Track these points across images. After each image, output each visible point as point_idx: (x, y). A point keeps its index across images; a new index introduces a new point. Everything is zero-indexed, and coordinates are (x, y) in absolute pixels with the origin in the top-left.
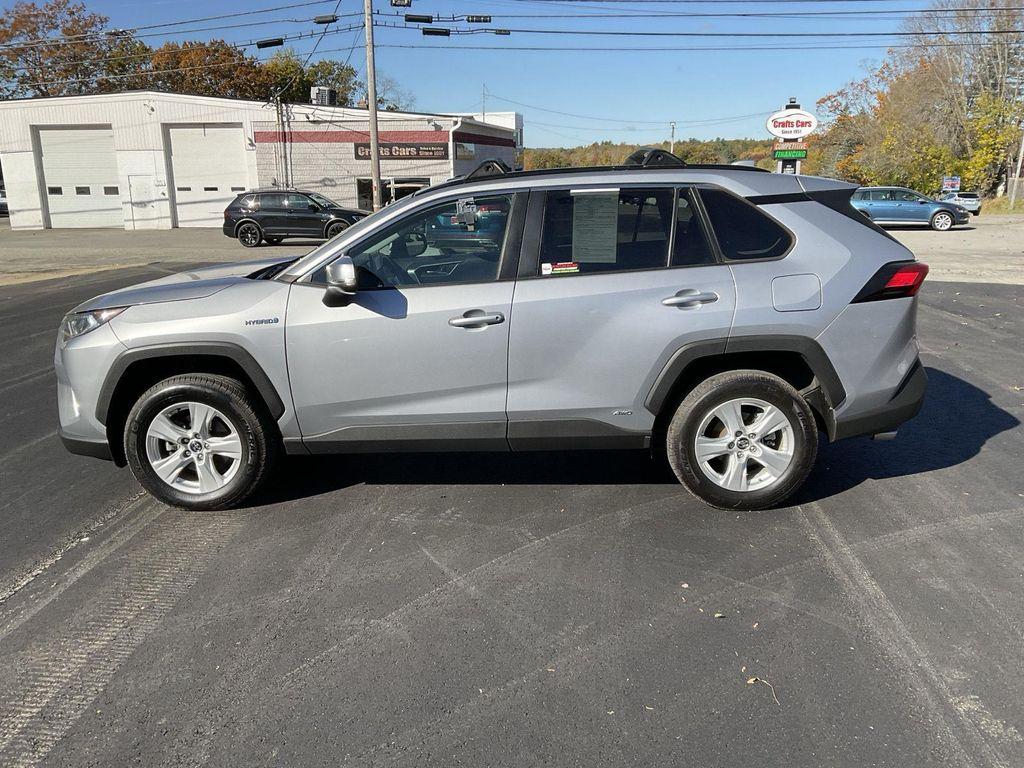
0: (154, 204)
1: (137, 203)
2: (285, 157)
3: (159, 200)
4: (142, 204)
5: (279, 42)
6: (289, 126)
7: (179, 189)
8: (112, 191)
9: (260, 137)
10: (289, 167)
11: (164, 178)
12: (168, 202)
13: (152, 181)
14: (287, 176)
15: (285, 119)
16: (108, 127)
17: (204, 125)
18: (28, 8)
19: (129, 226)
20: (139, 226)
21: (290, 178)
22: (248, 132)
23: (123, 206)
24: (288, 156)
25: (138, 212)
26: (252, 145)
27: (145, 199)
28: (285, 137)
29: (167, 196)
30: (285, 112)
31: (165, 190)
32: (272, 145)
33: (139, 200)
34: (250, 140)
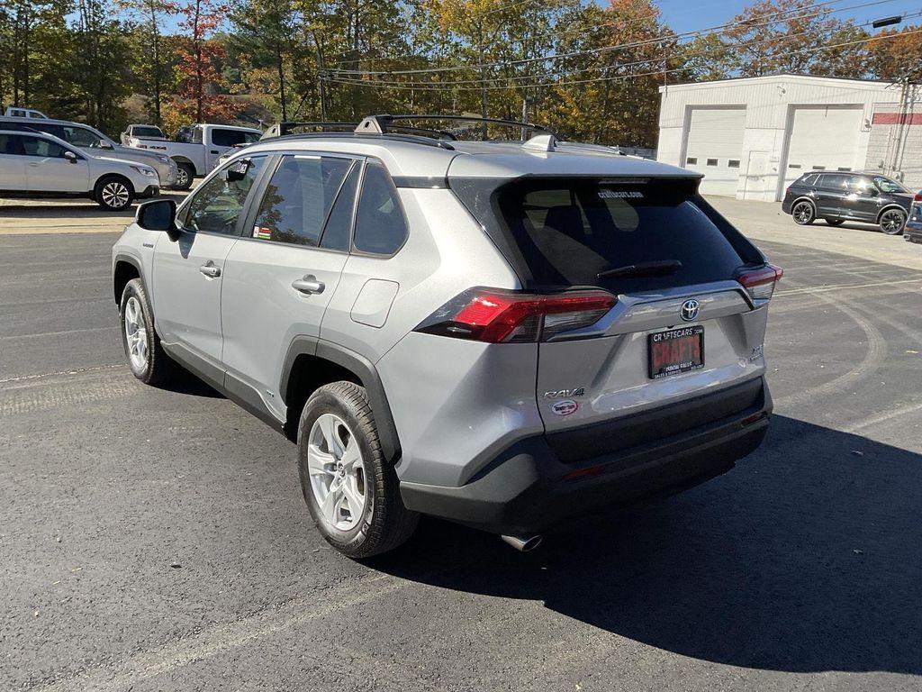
0: (765, 178)
1: (752, 177)
2: (899, 140)
3: (770, 175)
4: (755, 177)
5: (897, 20)
6: (912, 107)
7: (790, 166)
8: (734, 164)
9: (879, 118)
10: (901, 149)
11: (779, 154)
12: (777, 178)
13: (768, 157)
14: (896, 159)
15: (909, 100)
16: (743, 107)
17: (827, 107)
18: (765, 6)
19: (740, 196)
20: (748, 196)
21: (898, 162)
22: (867, 113)
23: (740, 178)
24: (903, 140)
25: (750, 185)
26: (867, 126)
27: (759, 173)
28: (903, 119)
29: (777, 172)
30: (910, 94)
31: (777, 166)
32: (889, 126)
33: (753, 174)
34: (867, 121)
